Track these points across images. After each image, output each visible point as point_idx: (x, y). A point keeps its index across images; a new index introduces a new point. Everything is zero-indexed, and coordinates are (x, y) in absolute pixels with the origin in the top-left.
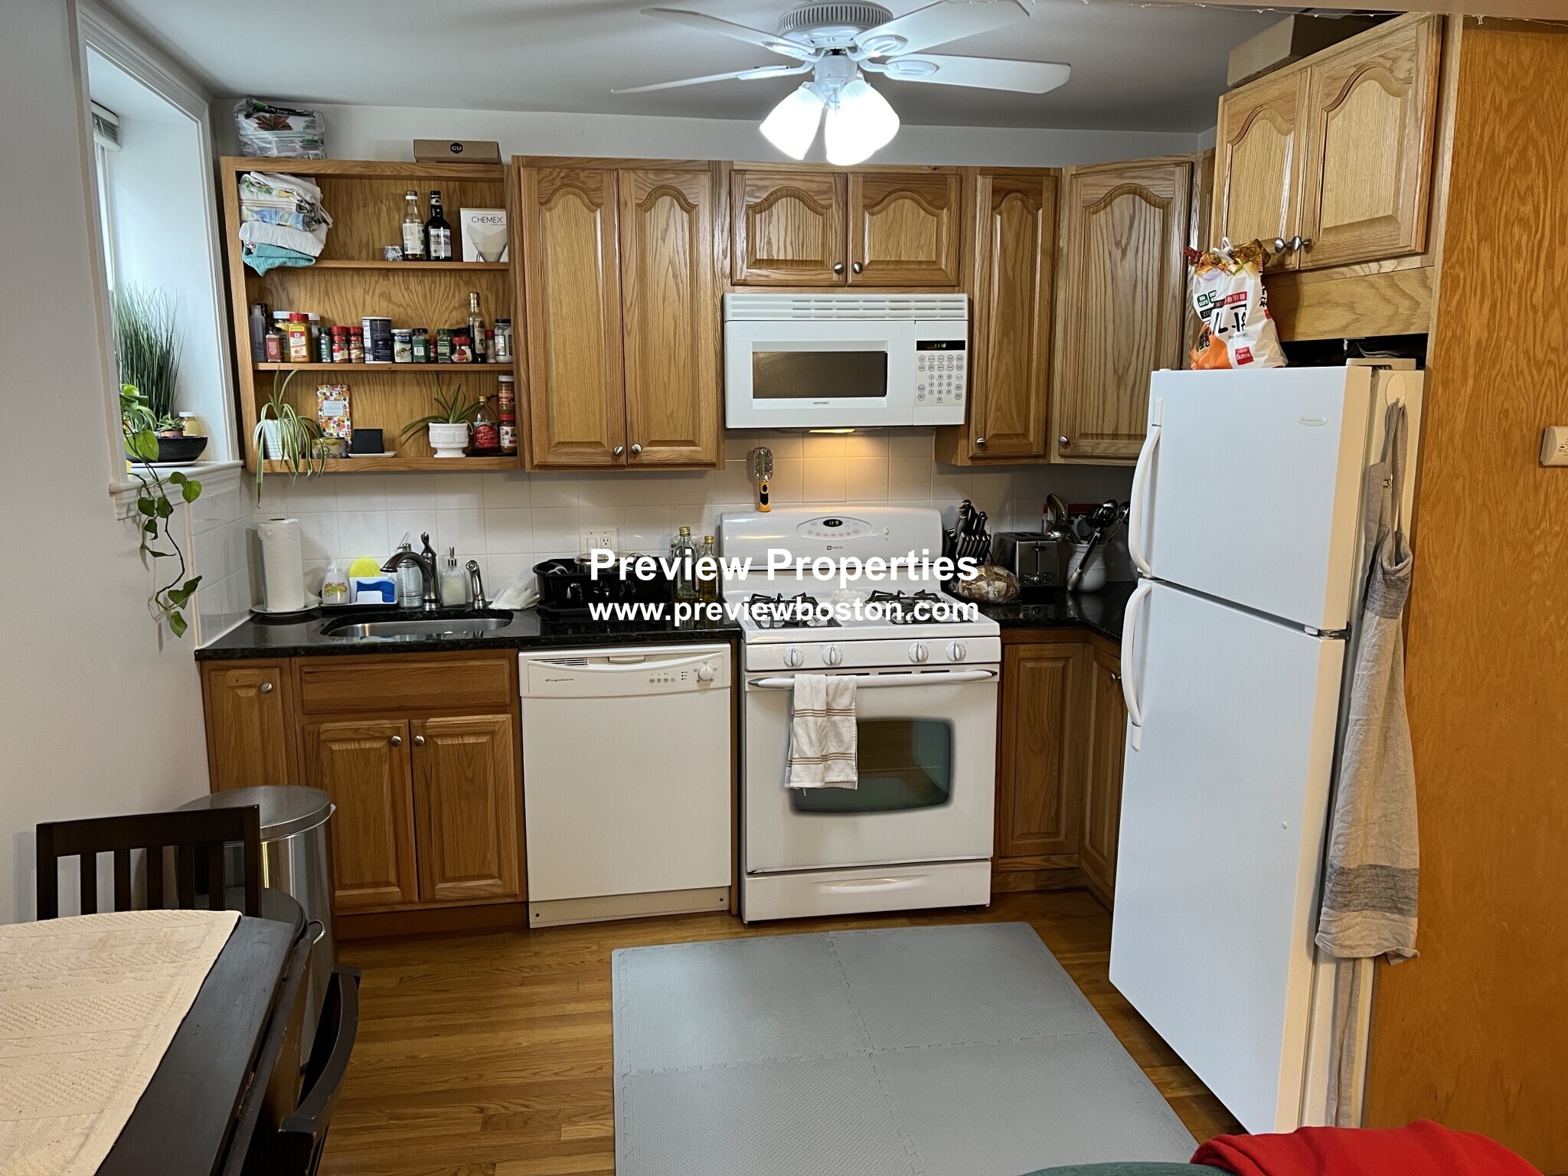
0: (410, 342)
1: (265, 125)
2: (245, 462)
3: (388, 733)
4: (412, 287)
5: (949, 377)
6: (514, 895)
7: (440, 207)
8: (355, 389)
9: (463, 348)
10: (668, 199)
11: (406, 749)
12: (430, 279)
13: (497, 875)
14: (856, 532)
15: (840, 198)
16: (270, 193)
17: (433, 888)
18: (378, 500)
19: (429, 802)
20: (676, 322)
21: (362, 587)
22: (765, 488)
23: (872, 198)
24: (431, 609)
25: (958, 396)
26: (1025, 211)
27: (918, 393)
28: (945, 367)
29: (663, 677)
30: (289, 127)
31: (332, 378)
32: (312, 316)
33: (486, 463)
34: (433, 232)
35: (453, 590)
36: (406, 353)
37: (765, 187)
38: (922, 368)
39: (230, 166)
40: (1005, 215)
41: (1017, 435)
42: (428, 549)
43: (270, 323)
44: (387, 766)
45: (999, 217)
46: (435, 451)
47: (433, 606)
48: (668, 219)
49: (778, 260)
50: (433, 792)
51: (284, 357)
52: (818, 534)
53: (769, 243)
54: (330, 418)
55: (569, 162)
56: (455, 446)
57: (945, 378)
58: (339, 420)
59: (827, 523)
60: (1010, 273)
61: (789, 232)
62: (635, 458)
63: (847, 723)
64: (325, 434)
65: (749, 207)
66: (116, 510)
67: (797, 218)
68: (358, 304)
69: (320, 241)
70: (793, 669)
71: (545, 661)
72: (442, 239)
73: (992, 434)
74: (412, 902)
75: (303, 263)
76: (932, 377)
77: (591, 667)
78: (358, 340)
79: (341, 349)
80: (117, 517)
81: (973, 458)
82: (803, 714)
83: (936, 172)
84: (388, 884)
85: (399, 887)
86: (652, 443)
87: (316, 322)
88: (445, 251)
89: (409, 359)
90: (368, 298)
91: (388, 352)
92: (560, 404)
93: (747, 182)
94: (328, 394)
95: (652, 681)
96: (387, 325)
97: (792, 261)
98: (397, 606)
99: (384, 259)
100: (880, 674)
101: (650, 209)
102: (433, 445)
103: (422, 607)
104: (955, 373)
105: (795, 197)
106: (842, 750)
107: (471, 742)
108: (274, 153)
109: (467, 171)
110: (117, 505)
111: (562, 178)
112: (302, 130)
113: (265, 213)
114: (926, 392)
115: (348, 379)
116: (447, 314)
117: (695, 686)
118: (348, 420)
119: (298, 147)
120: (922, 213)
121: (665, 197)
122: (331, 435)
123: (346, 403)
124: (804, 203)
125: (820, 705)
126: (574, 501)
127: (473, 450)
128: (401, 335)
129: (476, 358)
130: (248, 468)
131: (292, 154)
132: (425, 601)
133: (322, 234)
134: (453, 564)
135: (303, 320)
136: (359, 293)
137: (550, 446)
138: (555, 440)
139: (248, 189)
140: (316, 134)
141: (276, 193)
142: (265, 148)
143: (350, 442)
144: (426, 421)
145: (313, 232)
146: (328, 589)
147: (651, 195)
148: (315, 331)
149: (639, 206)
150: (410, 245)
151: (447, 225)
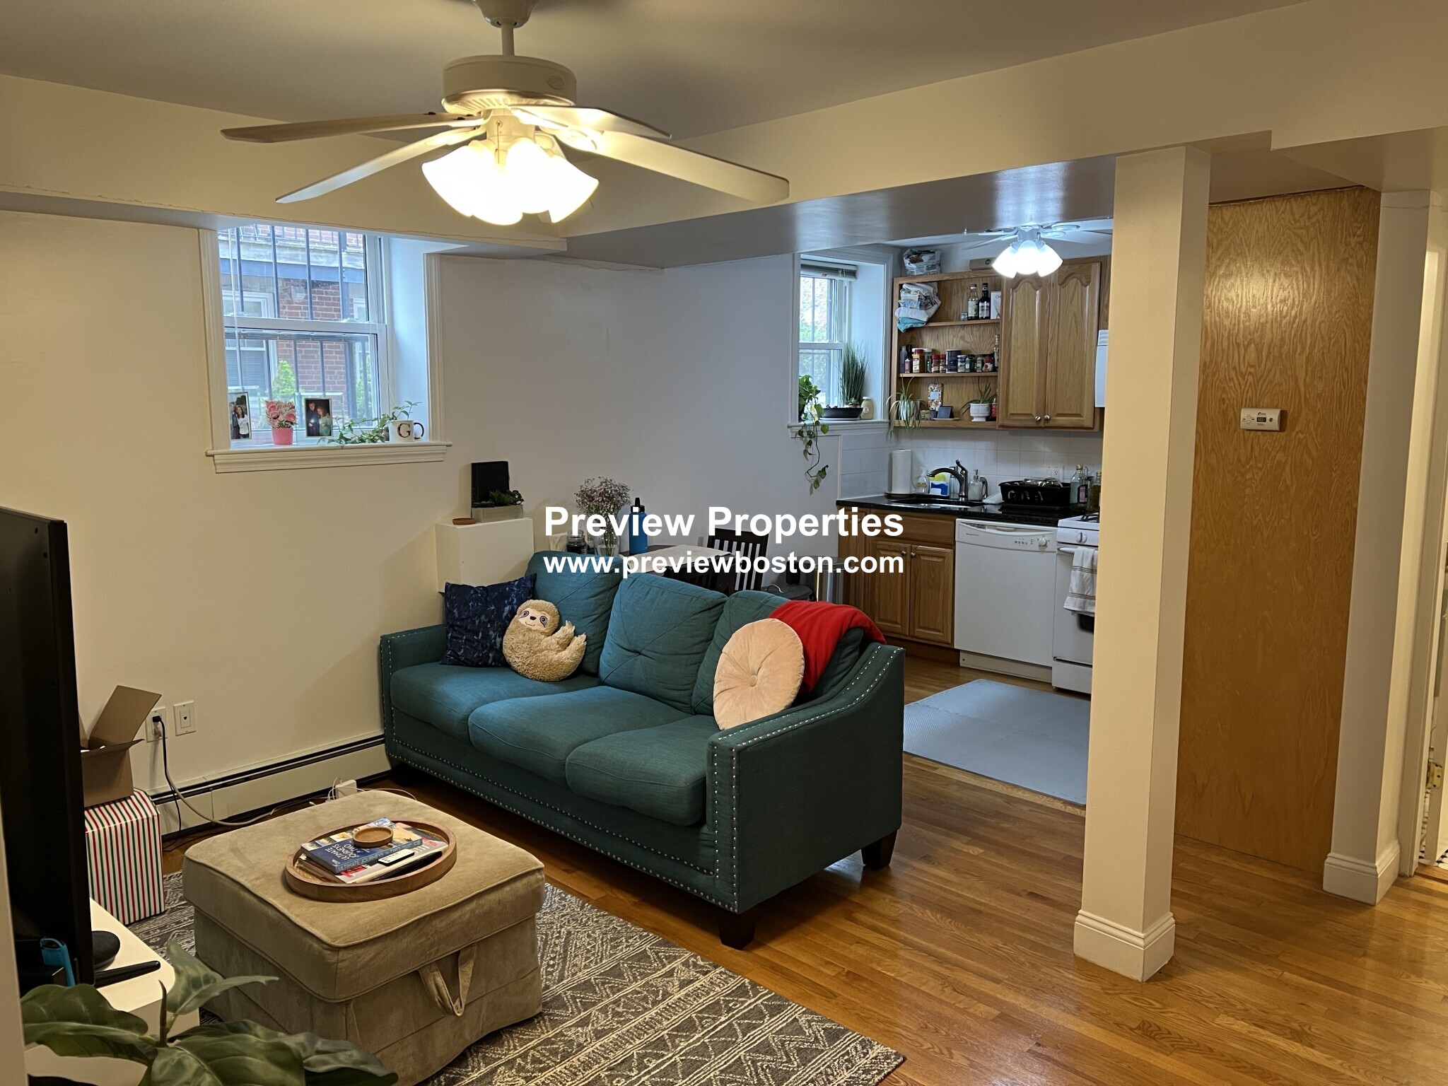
0: (964, 361)
1: (913, 261)
2: (890, 421)
3: (902, 549)
4: (974, 333)
6: (949, 641)
7: (987, 291)
8: (945, 386)
9: (987, 364)
11: (908, 559)
12: (983, 328)
13: (941, 631)
16: (910, 293)
17: (915, 630)
18: (950, 443)
20: (1074, 348)
21: (934, 486)
24: (961, 500)
29: (1021, 541)
30: (922, 261)
31: (935, 381)
32: (926, 350)
33: (990, 424)
34: (980, 304)
35: (974, 493)
36: (962, 367)
39: (898, 281)
42: (963, 469)
43: (910, 355)
46: (972, 418)
47: (964, 499)
48: (1075, 291)
51: (911, 371)
54: (933, 400)
56: (981, 415)
58: (936, 401)
62: (1048, 423)
64: (930, 408)
68: (950, 342)
69: (927, 313)
70: (1081, 544)
71: (967, 524)
72: (985, 308)
74: (906, 635)
75: (920, 325)
77: (987, 530)
78: (943, 361)
79: (935, 366)
80: (791, 437)
82: (1075, 568)
84: (896, 623)
85: (901, 625)
86: (1059, 415)
87: (929, 353)
88: (986, 314)
89: (963, 371)
90: (955, 339)
91: (955, 367)
92: (1013, 393)
94: (933, 389)
95: (1016, 542)
96: (959, 352)
98: (948, 497)
99: (959, 319)
101: (1065, 287)
102: (971, 415)
103: (958, 499)
107: (935, 560)
108: (915, 274)
110: (791, 432)
112: (927, 260)
113: (905, 302)
115: (940, 381)
116: (988, 347)
117: (1038, 549)
118: (940, 401)
119: (925, 269)
121: (1074, 279)
122: (933, 409)
123: (940, 393)
126: (1042, 448)
127: (990, 418)
128: (961, 358)
129: (995, 369)
130: (890, 423)
131: (921, 273)
132: (960, 496)
133: (932, 310)
134: (976, 478)
135: (921, 352)
136: (951, 337)
137: (1007, 416)
138: (1010, 412)
139: (903, 292)
140: (935, 262)
141: (912, 293)
142: (912, 272)
143: (937, 412)
144: (971, 402)
145: (926, 310)
146: (919, 485)
147: (1066, 278)
148: (926, 357)
149: (1060, 285)
150: (969, 312)
151: (989, 301)
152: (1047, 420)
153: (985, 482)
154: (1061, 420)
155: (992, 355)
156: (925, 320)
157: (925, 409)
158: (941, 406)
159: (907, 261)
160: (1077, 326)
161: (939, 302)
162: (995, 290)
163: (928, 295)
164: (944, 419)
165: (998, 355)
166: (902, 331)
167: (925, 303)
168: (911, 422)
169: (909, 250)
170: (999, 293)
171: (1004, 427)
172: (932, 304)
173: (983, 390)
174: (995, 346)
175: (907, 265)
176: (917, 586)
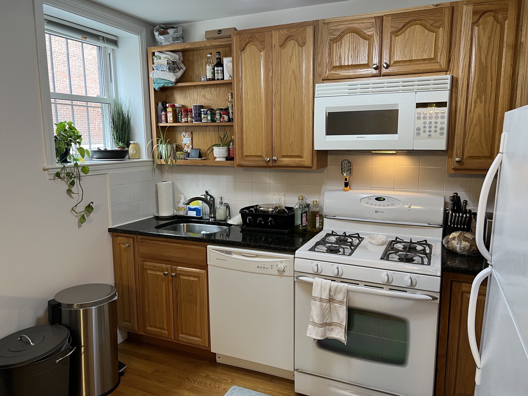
0: (207, 114)
1: (161, 34)
2: (154, 160)
3: (164, 269)
4: (213, 93)
5: (436, 123)
6: (206, 347)
7: (220, 58)
8: (194, 133)
9: (224, 116)
10: (293, 41)
11: (170, 278)
12: (219, 88)
13: (200, 337)
14: (393, 205)
15: (378, 30)
16: (161, 59)
17: (178, 336)
18: (200, 176)
19: (177, 300)
20: (295, 100)
21: (190, 209)
22: (346, 179)
23: (396, 27)
24: (212, 221)
25: (442, 134)
26: (496, 23)
27: (416, 132)
28: (434, 117)
29: (263, 266)
30: (168, 33)
31: (186, 129)
32: (177, 105)
33: (229, 163)
34: (216, 69)
35: (220, 213)
36: (205, 118)
37: (338, 29)
38: (419, 118)
39: (151, 50)
40: (481, 26)
41: (485, 157)
42: (211, 197)
43: (165, 109)
44: (165, 283)
45: (476, 28)
46: (215, 158)
47: (213, 219)
48: (293, 50)
49: (344, 66)
50: (179, 296)
51: (167, 122)
52: (371, 204)
53: (340, 57)
54: (185, 144)
55: (253, 31)
56: (222, 156)
57: (433, 123)
58: (188, 145)
59: (377, 199)
60: (483, 61)
61: (350, 51)
62: (275, 163)
63: (341, 309)
64: (184, 150)
65: (331, 40)
66: (48, 176)
67: (355, 43)
68: (195, 100)
69: (175, 75)
71: (216, 250)
72: (220, 72)
73: (468, 155)
74: (172, 339)
75: (170, 85)
76: (425, 123)
77: (234, 256)
78: (191, 114)
79: (184, 117)
80: (48, 178)
81: (454, 169)
82: (314, 299)
83: (437, 7)
84: (164, 329)
85: (168, 331)
86: (284, 156)
87: (179, 107)
88: (221, 76)
89: (206, 121)
90: (198, 97)
91: (200, 118)
92: (247, 139)
93: (330, 28)
94: (185, 135)
95: (258, 267)
96: (202, 107)
97: (352, 65)
98: (201, 218)
99: (201, 81)
100: (365, 285)
101: (285, 48)
102: (215, 156)
103: (209, 219)
104: (439, 120)
105: (354, 32)
106: (339, 322)
107: (192, 279)
108: (164, 44)
109: (225, 42)
110: (48, 174)
111: (249, 38)
112: (172, 34)
113: (158, 66)
114: (421, 131)
115: (191, 130)
116: (224, 102)
117: (277, 273)
118: (191, 145)
119: (171, 40)
120: (426, 31)
121: (292, 41)
122: (186, 150)
123: (190, 138)
124: (359, 35)
125: (325, 296)
126: (268, 180)
127: (229, 158)
128: (204, 111)
129: (230, 120)
130: (154, 161)
131: (168, 43)
132: (210, 217)
133: (180, 74)
134: (221, 203)
135: (173, 106)
136: (195, 96)
137: (243, 157)
138: (245, 154)
139: (155, 58)
140: (179, 34)
141: (162, 59)
142: (161, 43)
143: (189, 153)
144: (213, 146)
145: (174, 73)
146: (179, 209)
147: (285, 40)
148: (177, 111)
149: (281, 46)
150: (208, 74)
151: (222, 66)
152: (275, 161)
153: (228, 207)
154: (286, 161)
155: (227, 109)
156: (173, 80)
157: (180, 151)
158: (192, 148)
159: (156, 34)
160: (296, 82)
161: (184, 68)
162: (226, 56)
163: (175, 61)
164: (194, 158)
165: (232, 109)
166: (156, 89)
167: (173, 67)
168: (169, 161)
169: (158, 26)
170: (230, 59)
171: (240, 166)
172: (178, 68)
173: (223, 137)
174: (229, 102)
175: (157, 37)
176: (179, 300)
